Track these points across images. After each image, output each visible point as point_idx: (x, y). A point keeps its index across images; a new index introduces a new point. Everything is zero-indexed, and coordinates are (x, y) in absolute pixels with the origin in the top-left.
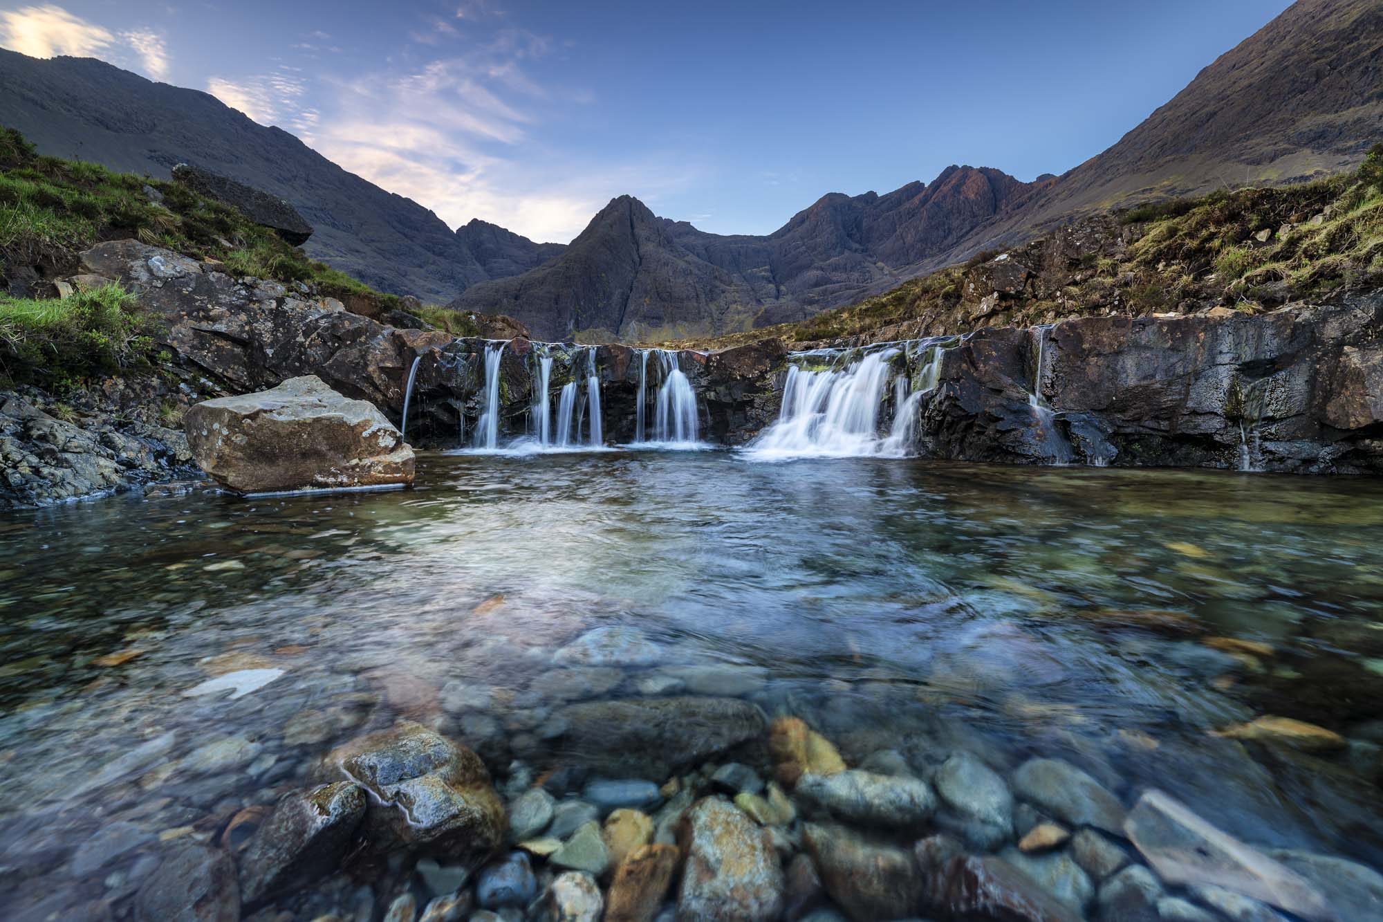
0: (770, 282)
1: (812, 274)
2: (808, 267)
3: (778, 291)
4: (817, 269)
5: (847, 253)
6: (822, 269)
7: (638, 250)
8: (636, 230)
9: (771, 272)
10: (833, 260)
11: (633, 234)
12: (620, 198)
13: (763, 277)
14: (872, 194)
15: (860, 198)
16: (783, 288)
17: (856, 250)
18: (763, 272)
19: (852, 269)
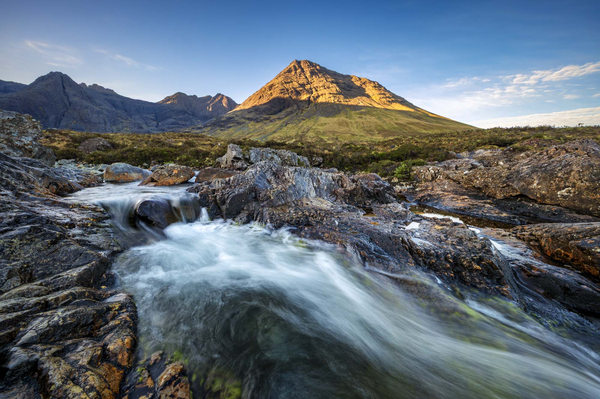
0: (154, 121)
1: (171, 120)
2: (170, 117)
3: (158, 124)
4: (173, 119)
5: (186, 115)
6: (175, 119)
7: (68, 99)
8: (66, 90)
9: (156, 117)
10: (180, 116)
11: (65, 92)
12: (56, 73)
13: (151, 119)
14: (195, 96)
15: (191, 96)
16: (160, 124)
17: (190, 114)
18: (151, 116)
19: (187, 121)
